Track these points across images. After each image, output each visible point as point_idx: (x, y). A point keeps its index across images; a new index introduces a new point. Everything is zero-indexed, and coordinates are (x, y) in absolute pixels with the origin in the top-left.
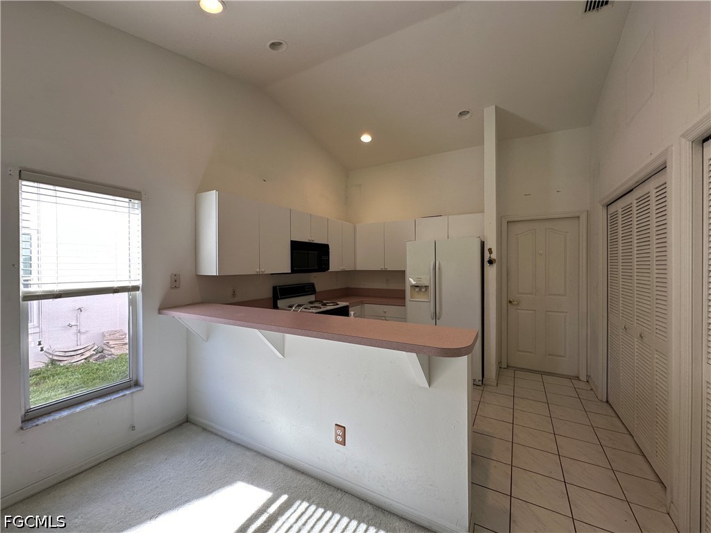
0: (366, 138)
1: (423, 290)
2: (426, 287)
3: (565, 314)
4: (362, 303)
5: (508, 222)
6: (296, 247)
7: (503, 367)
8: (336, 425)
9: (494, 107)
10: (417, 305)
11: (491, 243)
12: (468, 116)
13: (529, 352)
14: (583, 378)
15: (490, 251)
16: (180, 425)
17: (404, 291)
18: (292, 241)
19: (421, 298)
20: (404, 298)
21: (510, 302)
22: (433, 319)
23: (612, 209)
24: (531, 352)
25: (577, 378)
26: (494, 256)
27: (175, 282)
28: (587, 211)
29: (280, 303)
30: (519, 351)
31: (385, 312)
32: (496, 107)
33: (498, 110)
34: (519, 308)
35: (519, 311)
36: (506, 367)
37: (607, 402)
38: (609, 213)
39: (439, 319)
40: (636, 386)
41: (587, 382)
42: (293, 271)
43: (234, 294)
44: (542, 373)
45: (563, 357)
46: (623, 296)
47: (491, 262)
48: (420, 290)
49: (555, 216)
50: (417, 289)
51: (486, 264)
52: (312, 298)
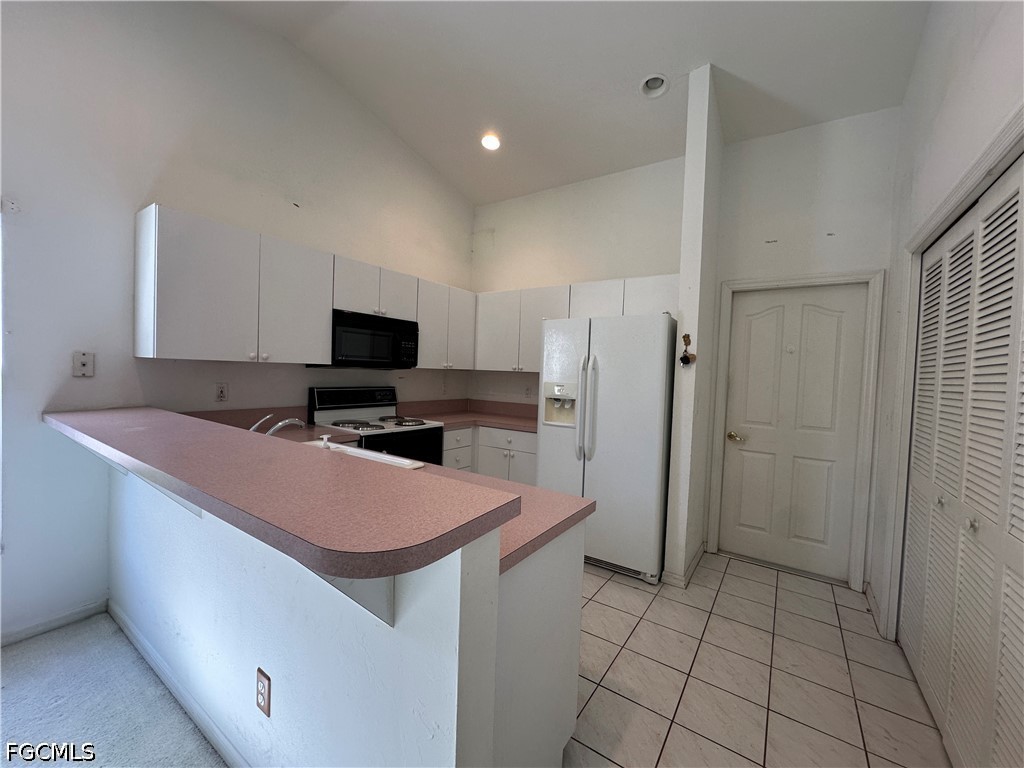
0: (491, 142)
1: (567, 406)
2: (573, 401)
3: (830, 464)
4: (476, 425)
5: (733, 293)
6: (342, 320)
7: (710, 550)
8: (260, 670)
9: (709, 66)
10: (554, 434)
11: (689, 326)
12: (660, 92)
13: (760, 529)
14: (857, 585)
15: (687, 339)
16: (88, 617)
17: (535, 408)
18: (334, 310)
19: (562, 420)
20: (536, 419)
21: (730, 436)
22: (580, 459)
23: (931, 259)
24: (763, 529)
25: (846, 584)
26: (692, 349)
27: (84, 367)
28: (885, 271)
29: (320, 417)
30: (743, 525)
31: (510, 442)
32: (713, 67)
33: (715, 72)
34: (744, 448)
35: (744, 453)
36: (715, 551)
37: (897, 641)
38: (925, 268)
39: (589, 460)
40: (955, 632)
41: (864, 593)
42: (337, 362)
43: (221, 395)
44: (780, 569)
45: (822, 542)
46: (942, 436)
47: (686, 360)
48: (562, 406)
49: (818, 282)
50: (557, 405)
51: (679, 364)
52: (391, 411)
